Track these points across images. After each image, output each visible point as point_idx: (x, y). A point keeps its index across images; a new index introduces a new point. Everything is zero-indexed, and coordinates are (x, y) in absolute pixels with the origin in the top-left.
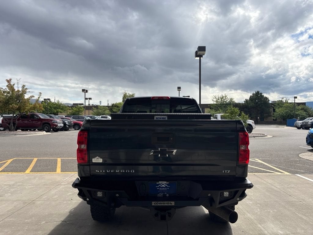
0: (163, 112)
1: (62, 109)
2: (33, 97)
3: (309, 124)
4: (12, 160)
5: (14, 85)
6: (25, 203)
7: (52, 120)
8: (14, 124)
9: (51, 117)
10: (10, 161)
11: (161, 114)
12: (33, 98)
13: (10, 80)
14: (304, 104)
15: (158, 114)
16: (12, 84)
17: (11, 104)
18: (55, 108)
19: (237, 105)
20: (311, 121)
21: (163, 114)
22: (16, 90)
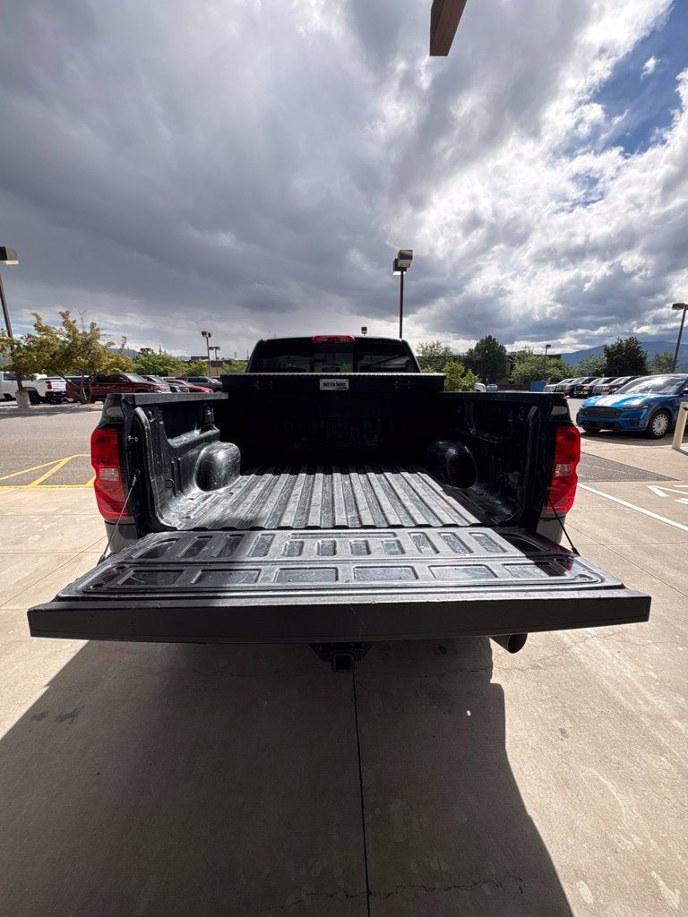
0: (338, 370)
1: (173, 366)
2: (113, 344)
3: (567, 389)
4: (70, 458)
5: (74, 322)
6: (61, 559)
7: (151, 385)
8: (87, 391)
9: (150, 380)
10: (64, 461)
11: (334, 374)
12: (112, 347)
13: (68, 313)
14: (558, 356)
15: (329, 374)
16: (71, 319)
17: (75, 358)
18: (161, 364)
19: (456, 358)
20: (569, 384)
21: (338, 374)
22: (81, 331)
